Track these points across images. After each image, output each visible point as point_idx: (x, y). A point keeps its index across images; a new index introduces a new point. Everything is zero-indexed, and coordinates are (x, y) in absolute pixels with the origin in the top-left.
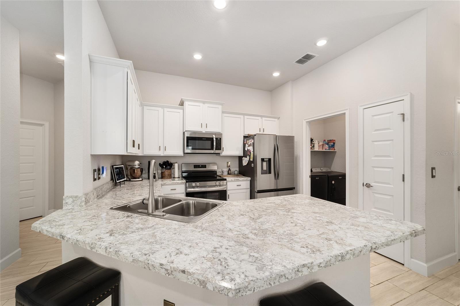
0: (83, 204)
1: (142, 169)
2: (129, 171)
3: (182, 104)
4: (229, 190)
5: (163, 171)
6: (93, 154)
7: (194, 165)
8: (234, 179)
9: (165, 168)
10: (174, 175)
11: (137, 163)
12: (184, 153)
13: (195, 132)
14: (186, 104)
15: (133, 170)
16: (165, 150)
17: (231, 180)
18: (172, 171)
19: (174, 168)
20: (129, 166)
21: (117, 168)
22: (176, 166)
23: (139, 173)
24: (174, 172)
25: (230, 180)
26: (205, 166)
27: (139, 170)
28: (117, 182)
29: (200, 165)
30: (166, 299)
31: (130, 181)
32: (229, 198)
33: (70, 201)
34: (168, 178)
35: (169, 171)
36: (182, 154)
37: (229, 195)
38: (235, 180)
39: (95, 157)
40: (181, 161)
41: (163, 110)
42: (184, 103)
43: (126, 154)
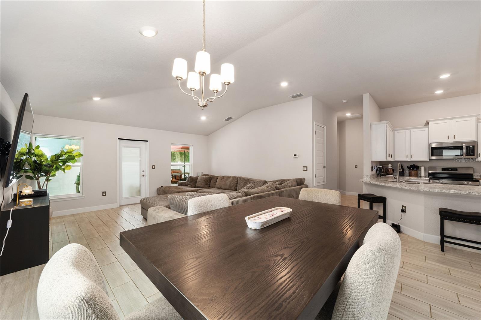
0: (370, 178)
1: (394, 169)
2: (385, 170)
3: (427, 123)
5: (410, 171)
6: (372, 160)
7: (442, 169)
9: (412, 169)
10: (421, 175)
11: (390, 165)
12: (429, 159)
13: (442, 143)
14: (431, 123)
15: (387, 169)
16: (412, 157)
18: (419, 172)
19: (421, 170)
20: (385, 167)
21: (379, 168)
22: (423, 168)
23: (392, 171)
24: (421, 173)
26: (456, 170)
27: (391, 170)
28: (379, 174)
29: (450, 169)
30: (403, 205)
31: (385, 176)
33: (365, 176)
34: (414, 176)
35: (415, 171)
36: (427, 160)
39: (372, 162)
40: (428, 165)
41: (409, 131)
42: (429, 123)
43: (386, 160)
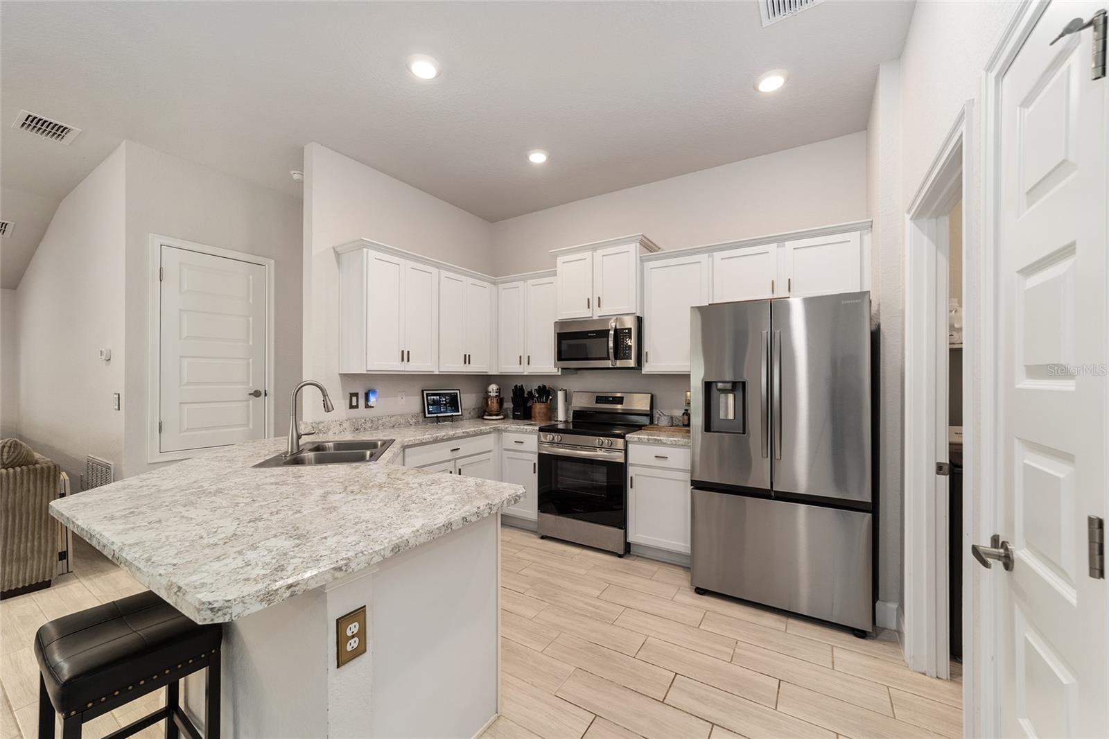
4: (633, 465)
6: (344, 372)
7: (597, 397)
8: (647, 437)
14: (559, 261)
16: (529, 364)
17: (639, 438)
21: (434, 395)
22: (560, 395)
25: (636, 439)
26: (620, 401)
28: (428, 416)
29: (610, 397)
32: (631, 487)
37: (631, 478)
38: (648, 439)
41: (525, 284)
